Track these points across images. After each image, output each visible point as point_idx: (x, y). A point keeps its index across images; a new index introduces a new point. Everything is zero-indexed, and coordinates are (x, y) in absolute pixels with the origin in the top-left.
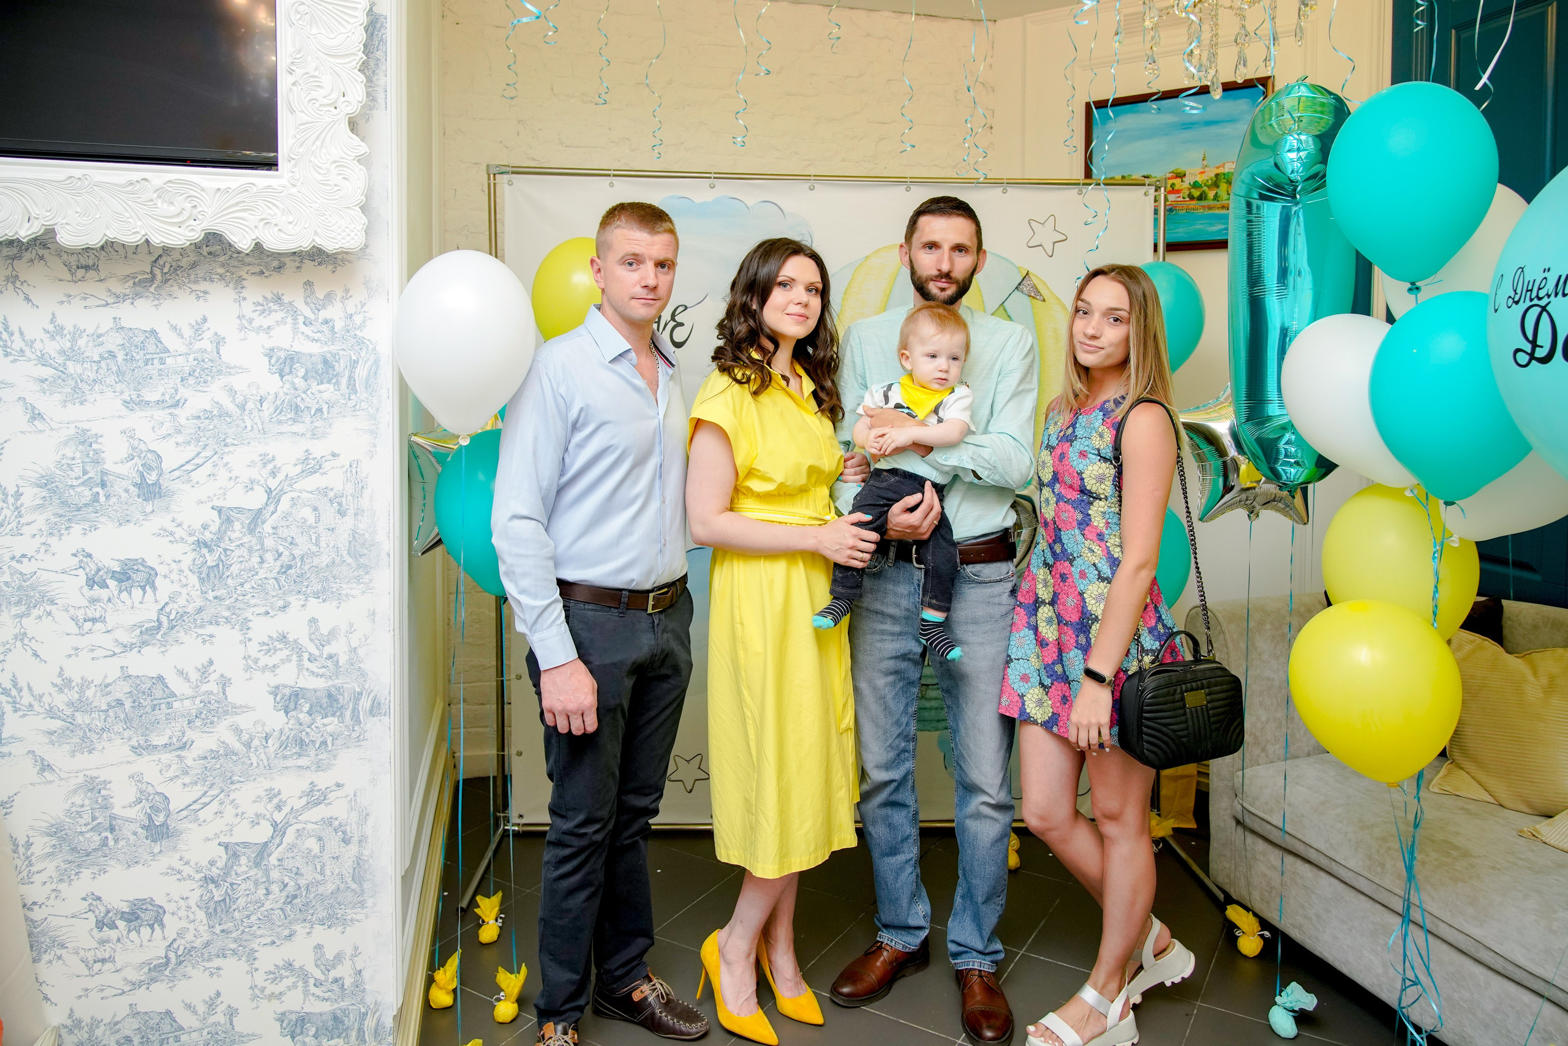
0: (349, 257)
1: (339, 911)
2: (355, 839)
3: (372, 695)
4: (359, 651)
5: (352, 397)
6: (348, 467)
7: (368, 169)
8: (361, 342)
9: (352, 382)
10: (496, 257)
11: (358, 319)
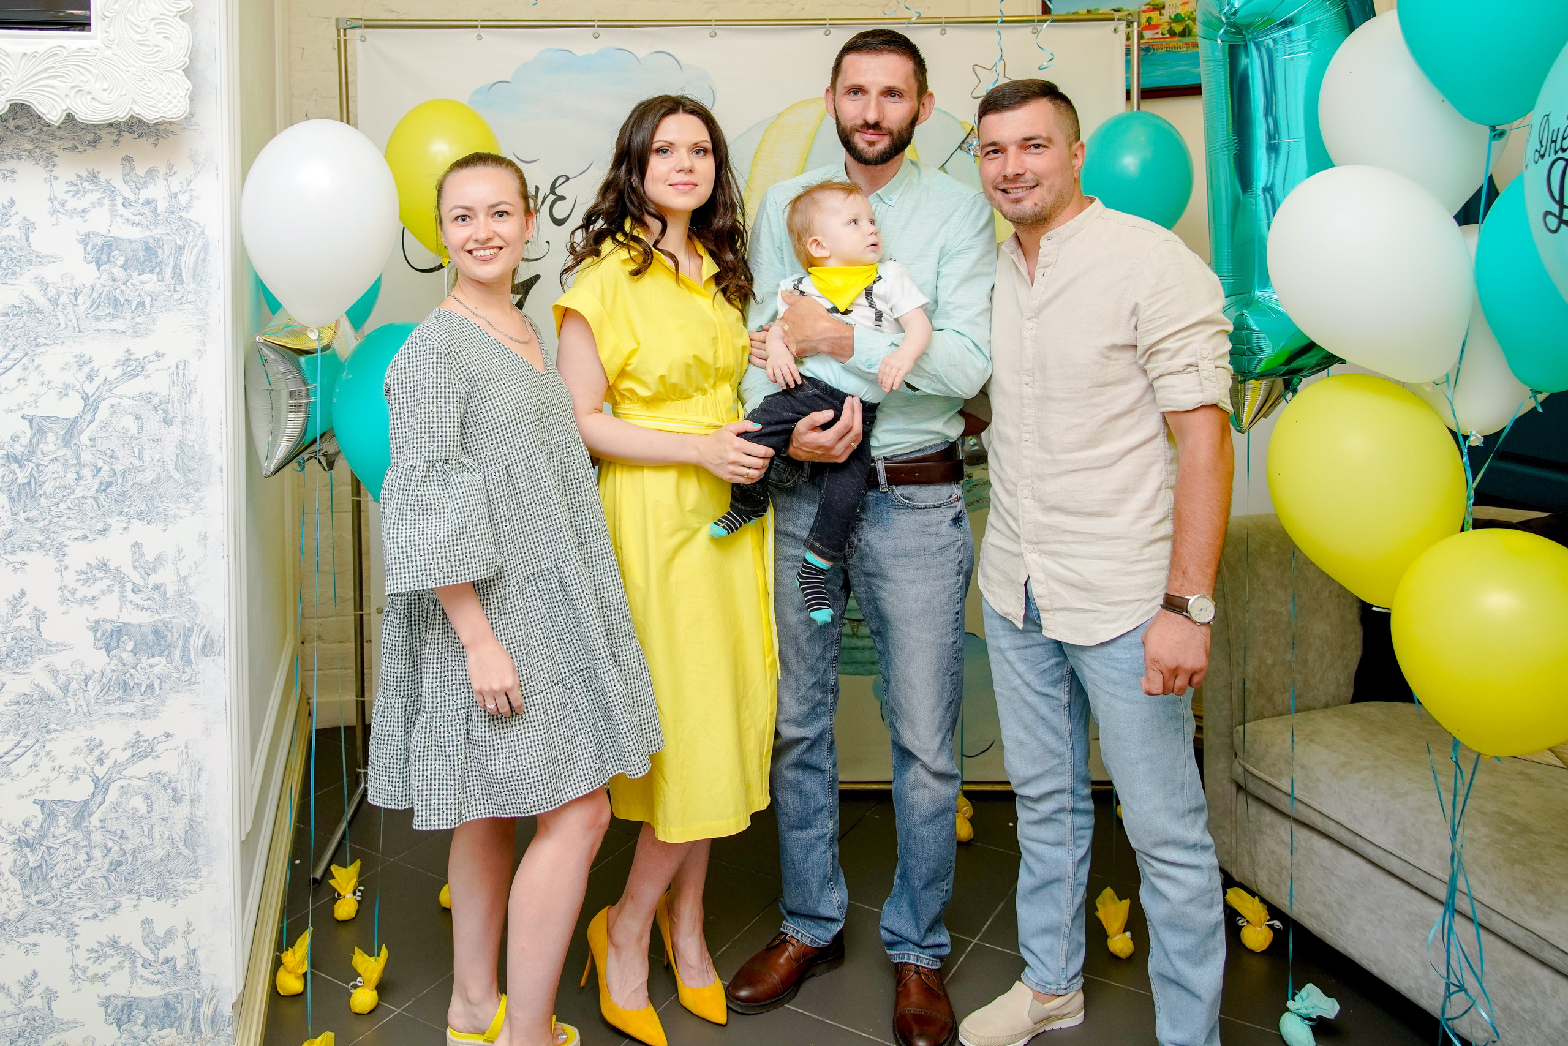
0: (172, 128)
1: (169, 881)
2: (187, 798)
3: (204, 631)
4: (189, 580)
5: (178, 288)
6: (174, 368)
7: (193, 26)
8: (187, 225)
9: (178, 271)
10: (348, 123)
11: (183, 199)
